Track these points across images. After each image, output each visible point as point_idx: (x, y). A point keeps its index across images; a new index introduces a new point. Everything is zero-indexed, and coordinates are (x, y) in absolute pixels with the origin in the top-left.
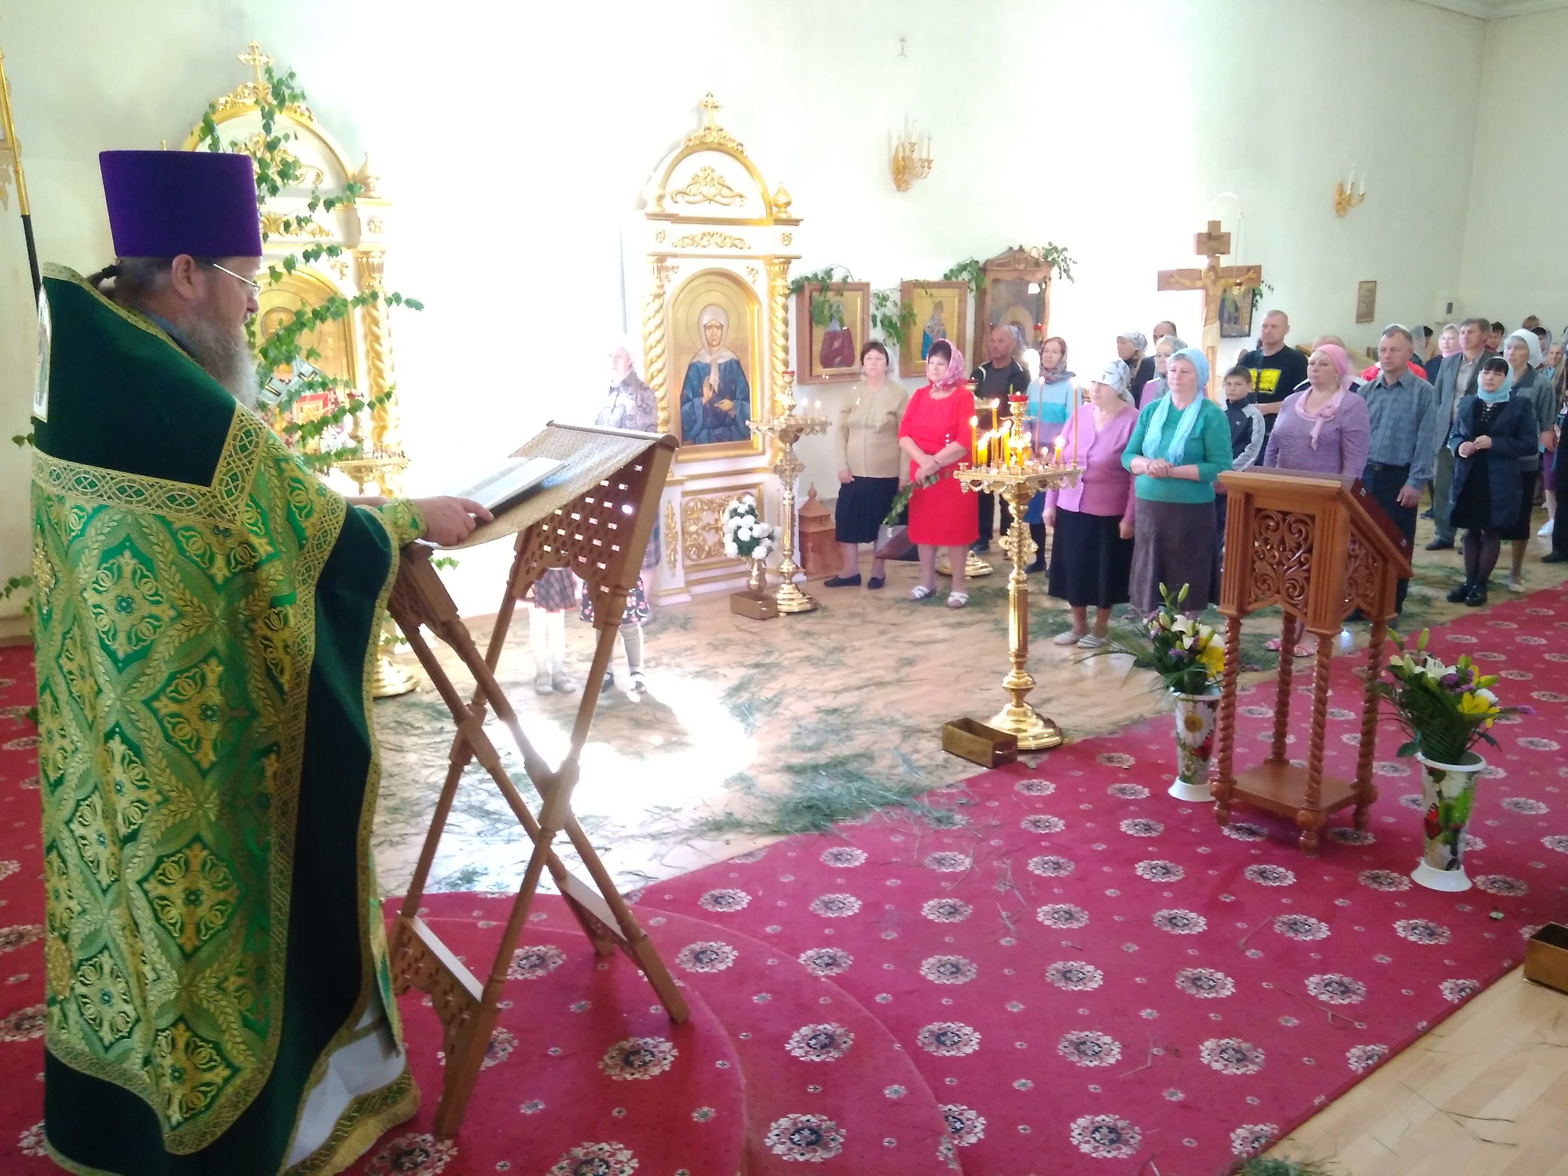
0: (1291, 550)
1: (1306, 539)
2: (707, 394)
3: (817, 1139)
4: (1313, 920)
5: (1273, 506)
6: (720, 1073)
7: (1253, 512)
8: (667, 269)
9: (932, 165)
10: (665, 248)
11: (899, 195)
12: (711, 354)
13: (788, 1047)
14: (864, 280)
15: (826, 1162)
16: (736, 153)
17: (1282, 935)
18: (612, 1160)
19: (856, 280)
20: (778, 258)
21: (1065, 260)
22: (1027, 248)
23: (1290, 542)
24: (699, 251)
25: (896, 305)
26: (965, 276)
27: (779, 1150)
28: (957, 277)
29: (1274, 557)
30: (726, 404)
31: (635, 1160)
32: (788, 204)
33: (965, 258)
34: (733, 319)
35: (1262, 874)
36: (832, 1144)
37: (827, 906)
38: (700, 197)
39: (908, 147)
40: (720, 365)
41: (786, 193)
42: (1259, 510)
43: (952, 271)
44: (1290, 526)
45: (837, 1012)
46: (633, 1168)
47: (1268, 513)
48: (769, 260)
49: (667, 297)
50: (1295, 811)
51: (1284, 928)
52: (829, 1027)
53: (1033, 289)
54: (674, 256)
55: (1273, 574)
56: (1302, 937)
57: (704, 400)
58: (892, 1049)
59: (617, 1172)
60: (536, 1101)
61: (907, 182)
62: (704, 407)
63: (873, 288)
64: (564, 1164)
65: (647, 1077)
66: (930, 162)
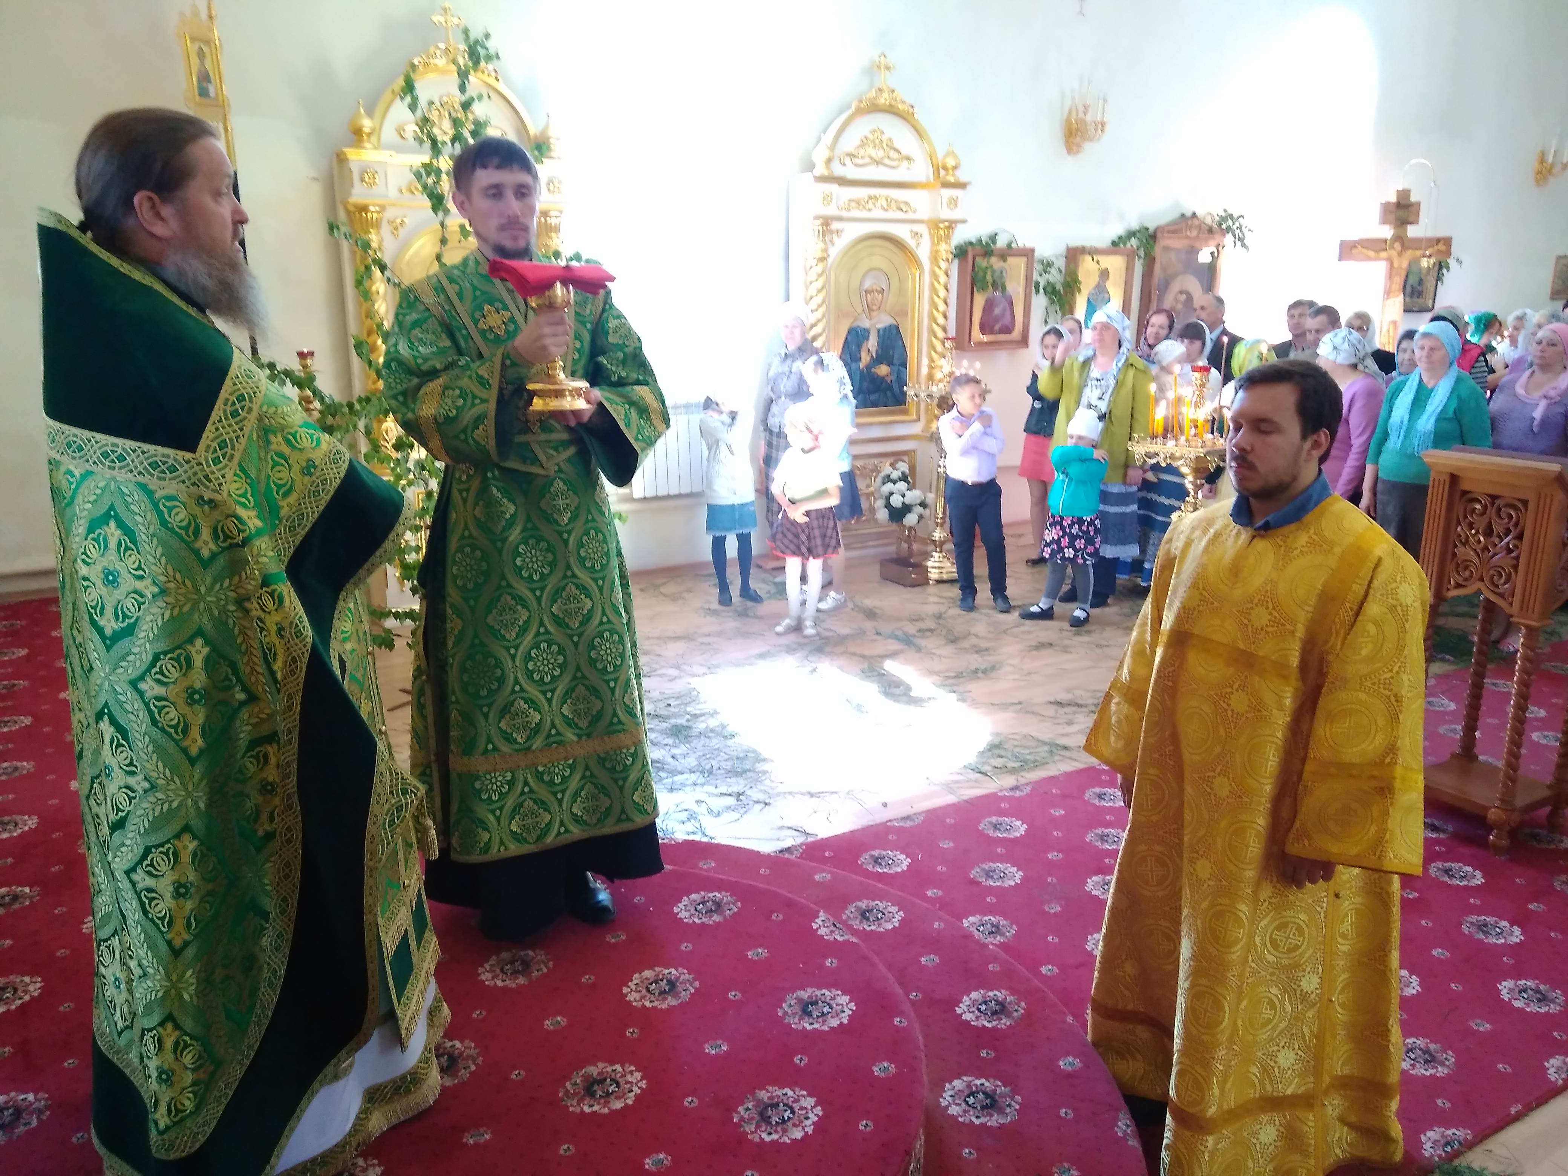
0: (1499, 536)
1: (1516, 525)
2: (865, 359)
3: (992, 1104)
4: (1504, 923)
5: (1480, 489)
6: (897, 1029)
7: (1457, 495)
8: (831, 232)
9: (1107, 128)
10: (832, 210)
11: (1070, 159)
12: (870, 318)
13: (959, 1011)
14: (1029, 245)
15: (1002, 1127)
16: (906, 116)
17: (1470, 937)
18: (796, 1106)
19: (1021, 245)
20: (943, 221)
21: (1240, 228)
22: (1200, 213)
23: (1498, 528)
24: (865, 214)
25: (1060, 271)
26: (1134, 242)
27: (954, 1110)
28: (1125, 244)
29: (1479, 542)
30: (883, 370)
31: (819, 1108)
32: (955, 168)
33: (1135, 225)
34: (895, 283)
35: (1447, 871)
36: (1008, 1110)
37: (988, 874)
38: (867, 160)
39: (1081, 109)
40: (879, 330)
41: (955, 156)
42: (1465, 493)
43: (1120, 238)
44: (1499, 510)
45: (1006, 979)
46: (817, 1115)
47: (1474, 496)
48: (934, 224)
49: (830, 260)
50: (1486, 809)
51: (1473, 929)
52: (999, 995)
53: (1204, 257)
54: (840, 219)
55: (1475, 559)
56: (1493, 940)
57: (862, 365)
58: (1065, 1022)
59: (802, 1118)
60: (719, 1042)
61: (1079, 146)
62: (862, 372)
63: (1037, 254)
64: (750, 1105)
65: (825, 1028)
66: (1103, 124)
